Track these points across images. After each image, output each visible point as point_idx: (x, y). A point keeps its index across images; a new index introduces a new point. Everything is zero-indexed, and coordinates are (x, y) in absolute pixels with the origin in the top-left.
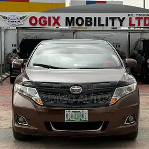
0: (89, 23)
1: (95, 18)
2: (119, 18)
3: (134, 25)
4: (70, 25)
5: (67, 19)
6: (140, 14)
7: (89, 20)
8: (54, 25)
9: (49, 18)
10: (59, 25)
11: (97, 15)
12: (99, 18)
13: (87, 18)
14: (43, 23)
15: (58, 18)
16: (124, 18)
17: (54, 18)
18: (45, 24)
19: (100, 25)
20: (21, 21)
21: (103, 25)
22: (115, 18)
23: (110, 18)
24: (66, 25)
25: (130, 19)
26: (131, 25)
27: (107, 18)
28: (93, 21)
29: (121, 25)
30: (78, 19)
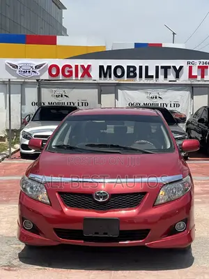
0: (132, 74)
1: (141, 67)
2: (174, 67)
3: (196, 77)
4: (105, 77)
5: (101, 68)
6: (205, 61)
7: (132, 69)
8: (82, 76)
9: (77, 66)
10: (89, 76)
11: (144, 63)
12: (147, 67)
13: (129, 67)
14: (67, 74)
15: (89, 66)
16: (181, 67)
17: (82, 66)
18: (71, 75)
19: (147, 76)
20: (37, 71)
21: (152, 77)
22: (169, 67)
23: (162, 67)
24: (100, 76)
25: (190, 68)
26: (191, 76)
27: (157, 67)
28: (138, 72)
29: (177, 76)
30: (116, 67)
